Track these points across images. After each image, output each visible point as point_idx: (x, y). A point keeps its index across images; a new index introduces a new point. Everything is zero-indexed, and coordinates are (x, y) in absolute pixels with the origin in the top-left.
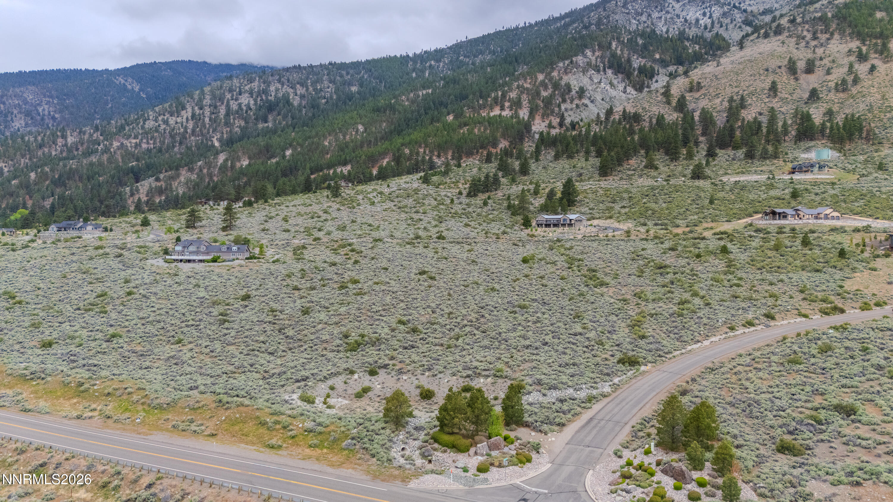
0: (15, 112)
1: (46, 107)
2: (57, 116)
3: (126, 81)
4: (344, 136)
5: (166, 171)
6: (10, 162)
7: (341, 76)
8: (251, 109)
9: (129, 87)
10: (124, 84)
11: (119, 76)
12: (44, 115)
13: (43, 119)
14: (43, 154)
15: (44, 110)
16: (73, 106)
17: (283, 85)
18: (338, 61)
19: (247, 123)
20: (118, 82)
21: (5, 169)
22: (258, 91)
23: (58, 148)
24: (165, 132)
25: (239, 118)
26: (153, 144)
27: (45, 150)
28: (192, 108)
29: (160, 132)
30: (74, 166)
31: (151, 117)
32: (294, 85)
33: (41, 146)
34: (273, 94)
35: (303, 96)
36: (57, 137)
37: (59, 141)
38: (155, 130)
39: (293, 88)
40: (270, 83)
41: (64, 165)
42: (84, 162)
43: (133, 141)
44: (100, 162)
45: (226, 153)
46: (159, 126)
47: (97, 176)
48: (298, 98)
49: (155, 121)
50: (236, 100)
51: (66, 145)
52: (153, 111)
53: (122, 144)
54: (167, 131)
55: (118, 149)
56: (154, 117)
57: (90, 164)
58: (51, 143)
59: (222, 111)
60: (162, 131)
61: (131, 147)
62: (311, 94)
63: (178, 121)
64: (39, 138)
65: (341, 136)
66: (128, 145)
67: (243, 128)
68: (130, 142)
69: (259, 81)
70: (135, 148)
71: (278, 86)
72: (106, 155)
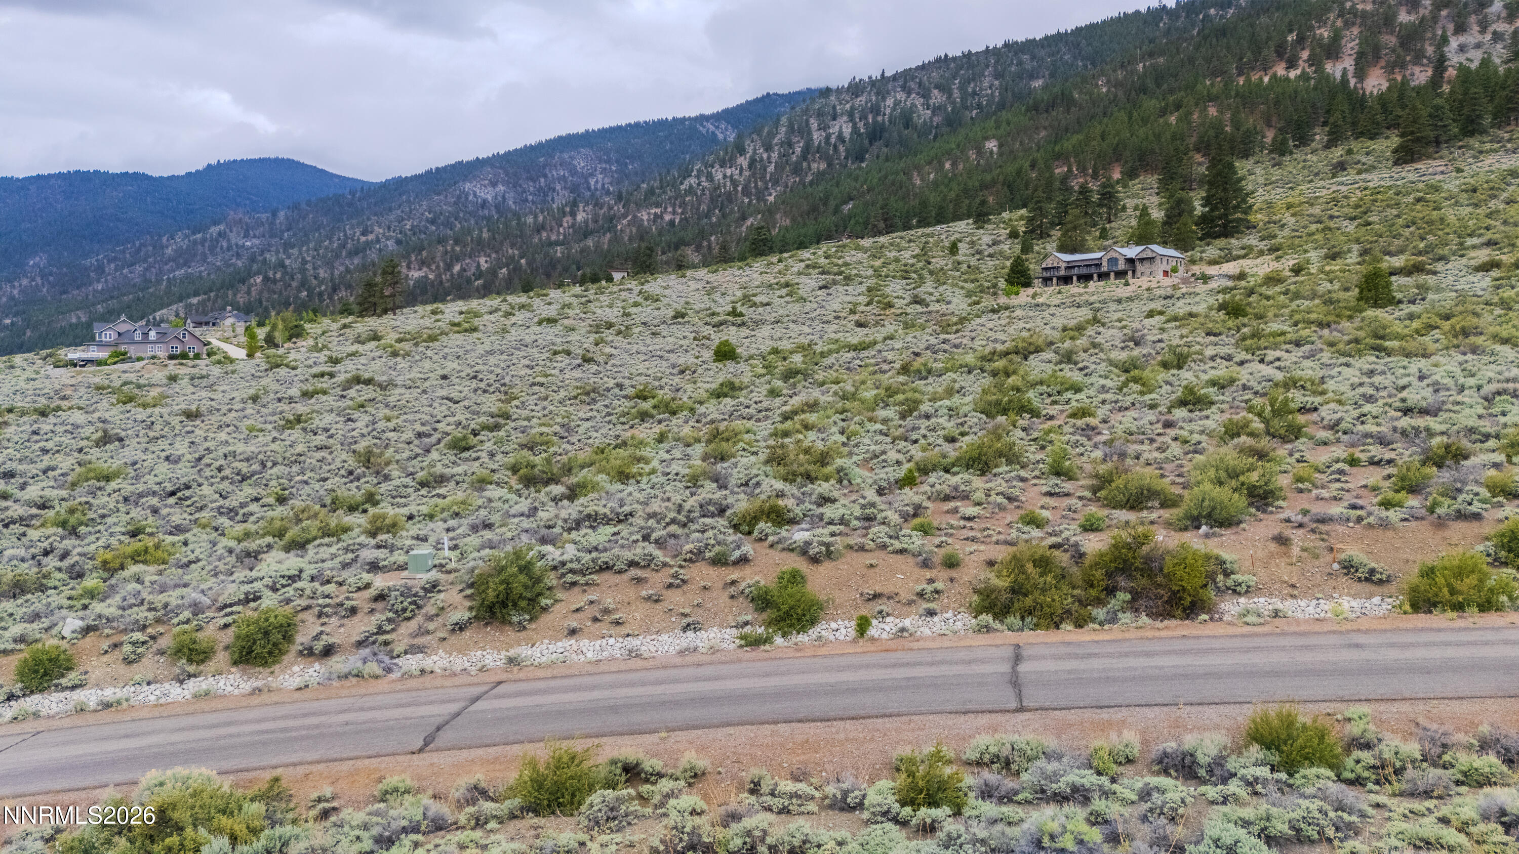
0: (558, 187)
1: (600, 176)
2: (612, 187)
3: (717, 127)
4: (954, 164)
5: (664, 253)
6: (494, 255)
7: (1020, 63)
8: (844, 142)
9: (721, 136)
10: (713, 133)
11: (707, 121)
12: (596, 189)
14: (540, 240)
15: (597, 182)
16: (636, 173)
17: (909, 93)
18: (1021, 38)
19: (830, 165)
20: (704, 131)
21: (484, 266)
22: (863, 110)
23: (561, 230)
24: (703, 194)
25: (820, 158)
26: (682, 213)
27: (544, 234)
28: (755, 150)
29: (696, 194)
30: (559, 255)
31: (695, 173)
32: (929, 90)
33: (539, 228)
34: (888, 111)
35: (939, 108)
36: (564, 214)
37: (565, 220)
38: (690, 191)
39: (926, 96)
40: (888, 93)
41: (547, 255)
42: (576, 248)
43: (653, 211)
44: (597, 246)
45: (759, 216)
46: (699, 184)
47: (574, 267)
48: (929, 112)
49: (698, 177)
50: (824, 129)
51: (573, 226)
52: (702, 163)
53: (635, 217)
54: (707, 192)
55: (629, 225)
56: (699, 171)
57: (582, 251)
58: (554, 224)
59: (798, 150)
60: (699, 192)
61: (648, 220)
62: (954, 103)
63: (728, 174)
64: (541, 218)
65: (947, 166)
66: (645, 217)
67: (820, 175)
68: (649, 214)
69: (869, 93)
70: (654, 221)
71: (901, 96)
72: (608, 235)
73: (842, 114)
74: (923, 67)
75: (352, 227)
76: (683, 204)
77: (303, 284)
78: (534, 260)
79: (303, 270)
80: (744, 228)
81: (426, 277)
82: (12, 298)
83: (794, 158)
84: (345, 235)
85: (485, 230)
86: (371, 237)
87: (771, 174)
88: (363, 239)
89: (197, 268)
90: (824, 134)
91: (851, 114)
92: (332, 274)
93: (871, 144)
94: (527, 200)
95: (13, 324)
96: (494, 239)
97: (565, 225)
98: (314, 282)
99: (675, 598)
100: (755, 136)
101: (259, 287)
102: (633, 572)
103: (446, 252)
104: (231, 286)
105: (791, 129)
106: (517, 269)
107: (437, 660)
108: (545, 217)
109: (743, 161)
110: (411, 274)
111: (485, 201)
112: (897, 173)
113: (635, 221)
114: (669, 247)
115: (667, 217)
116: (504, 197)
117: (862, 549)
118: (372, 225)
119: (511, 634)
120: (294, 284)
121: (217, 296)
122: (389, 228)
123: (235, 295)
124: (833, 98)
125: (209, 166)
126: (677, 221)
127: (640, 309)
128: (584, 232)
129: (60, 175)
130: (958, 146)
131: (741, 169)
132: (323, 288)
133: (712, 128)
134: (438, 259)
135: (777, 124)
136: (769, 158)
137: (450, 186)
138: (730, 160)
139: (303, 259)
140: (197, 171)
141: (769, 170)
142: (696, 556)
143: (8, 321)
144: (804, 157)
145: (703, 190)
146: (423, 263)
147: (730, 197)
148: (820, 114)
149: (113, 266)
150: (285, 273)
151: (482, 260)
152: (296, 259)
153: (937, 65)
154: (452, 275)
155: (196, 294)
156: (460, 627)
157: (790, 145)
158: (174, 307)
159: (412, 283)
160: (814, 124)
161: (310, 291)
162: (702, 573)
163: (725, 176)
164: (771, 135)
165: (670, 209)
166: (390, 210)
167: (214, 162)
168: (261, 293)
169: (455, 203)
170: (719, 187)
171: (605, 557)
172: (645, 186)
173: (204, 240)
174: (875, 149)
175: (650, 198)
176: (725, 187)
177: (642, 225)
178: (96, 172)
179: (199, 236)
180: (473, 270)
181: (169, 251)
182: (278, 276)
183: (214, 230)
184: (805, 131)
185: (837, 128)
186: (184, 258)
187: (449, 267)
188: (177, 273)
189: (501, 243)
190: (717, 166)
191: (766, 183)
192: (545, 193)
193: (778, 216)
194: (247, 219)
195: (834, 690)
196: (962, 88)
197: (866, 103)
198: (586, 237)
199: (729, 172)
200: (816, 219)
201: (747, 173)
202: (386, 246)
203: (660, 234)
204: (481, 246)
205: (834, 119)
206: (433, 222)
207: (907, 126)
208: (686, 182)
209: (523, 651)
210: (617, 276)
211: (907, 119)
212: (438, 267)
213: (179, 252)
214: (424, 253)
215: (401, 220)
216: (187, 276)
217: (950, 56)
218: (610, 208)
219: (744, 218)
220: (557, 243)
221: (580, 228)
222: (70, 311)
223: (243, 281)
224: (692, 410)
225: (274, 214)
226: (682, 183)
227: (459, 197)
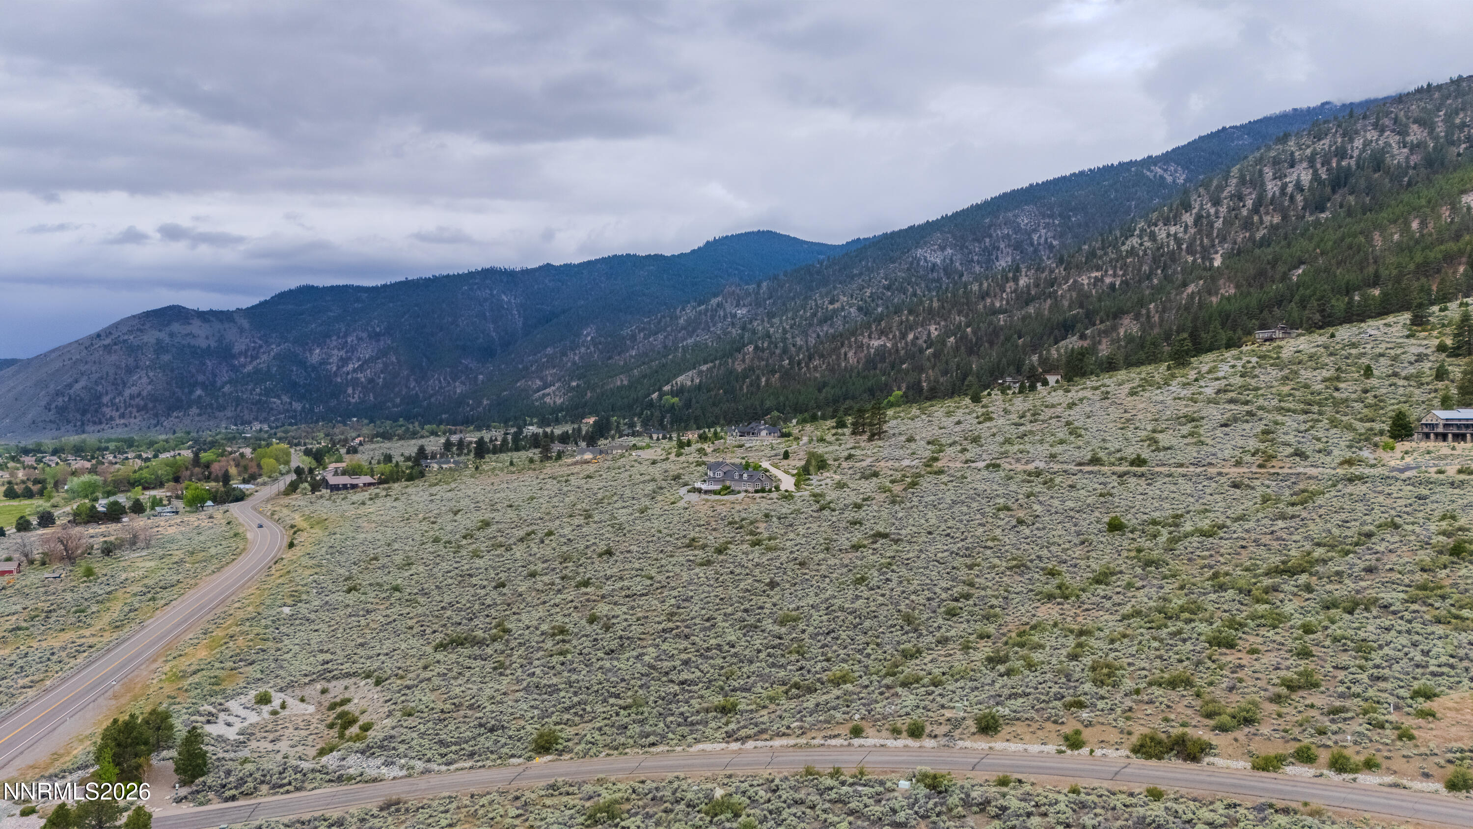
0: (1002, 246)
1: (1044, 232)
2: (1055, 243)
3: (1165, 170)
5: (1102, 322)
6: (943, 323)
8: (1302, 190)
9: (1169, 179)
10: (1161, 177)
11: (1155, 165)
12: (1039, 244)
13: (1036, 251)
14: (985, 307)
15: (1040, 237)
16: (1080, 225)
17: (1382, 131)
19: (1285, 217)
20: (1151, 176)
21: (935, 334)
22: (1325, 155)
23: (1004, 295)
24: (1145, 253)
25: (1274, 210)
26: (1123, 275)
27: (989, 301)
28: (1202, 205)
29: (1138, 255)
30: (1002, 323)
31: (1137, 232)
32: (1406, 126)
33: (983, 296)
34: (1356, 153)
35: (1418, 145)
36: (1008, 280)
37: (1008, 285)
38: (1132, 252)
39: (1403, 132)
40: (1357, 132)
41: (990, 323)
42: (1018, 315)
43: (1093, 275)
44: (1039, 314)
45: (1201, 282)
46: (1141, 245)
47: (1016, 336)
48: (1406, 150)
49: (1140, 237)
50: (1280, 178)
51: (1015, 291)
52: (1146, 221)
53: (1075, 281)
54: (1149, 252)
55: (1069, 290)
56: (1142, 230)
57: (1024, 318)
58: (997, 290)
59: (1249, 203)
60: (1141, 253)
61: (1088, 284)
62: (1436, 138)
63: (1172, 233)
64: (985, 285)
65: (1415, 225)
66: (1086, 282)
67: (1274, 228)
68: (1089, 278)
69: (1334, 135)
70: (1095, 285)
71: (1372, 135)
72: (1049, 302)
73: (1301, 161)
74: (1400, 99)
75: (822, 297)
76: (1124, 267)
77: (785, 351)
78: (979, 328)
79: (784, 340)
80: (1185, 295)
81: (885, 346)
82: (574, 363)
83: (1245, 212)
84: (816, 305)
85: (935, 299)
86: (837, 305)
87: (1219, 230)
88: (831, 307)
89: (703, 337)
90: (1279, 183)
91: (1311, 161)
92: (807, 341)
93: (1334, 191)
94: (972, 261)
95: (578, 386)
96: (943, 307)
97: (1008, 290)
98: (793, 349)
99: (1040, 733)
100: (1201, 190)
101: (751, 356)
102: (1027, 722)
103: (902, 323)
104: (731, 355)
105: (1242, 181)
106: (964, 337)
107: (968, 744)
108: (989, 285)
109: (1188, 218)
110: (872, 343)
111: (934, 265)
112: (1355, 236)
113: (1076, 286)
114: (1108, 316)
115: (1108, 280)
116: (951, 260)
117: (1103, 724)
118: (838, 295)
119: (989, 738)
120: (778, 351)
121: (720, 364)
122: (852, 296)
123: (733, 363)
124: (1291, 143)
125: (708, 242)
126: (1118, 283)
127: (1065, 447)
128: (1025, 299)
129: (603, 259)
130: (1429, 202)
131: (1186, 226)
132: (801, 356)
133: (1159, 171)
134: (894, 328)
135: (1226, 178)
136: (1217, 212)
137: (904, 253)
138: (1175, 217)
139: (784, 329)
140: (699, 248)
141: (1216, 225)
142: (1048, 719)
143: (574, 384)
144: (1256, 210)
145: (1145, 251)
146: (882, 333)
147: (1173, 257)
148: (1276, 162)
149: (642, 335)
150: (771, 343)
151: (932, 328)
152: (778, 328)
153: (1418, 96)
154: (906, 343)
155: (705, 362)
156: (974, 734)
157: (1241, 198)
158: (690, 373)
159: (872, 351)
160: (1269, 173)
161: (791, 359)
162: (1049, 725)
163: (1168, 235)
164: (1220, 188)
165: (1110, 272)
166: (852, 277)
167: (711, 239)
168: (752, 360)
169: (908, 269)
170: (1162, 247)
171: (1018, 715)
172: (1086, 247)
173: (707, 310)
174: (1338, 197)
175: (1091, 261)
176: (1168, 246)
177: (1082, 289)
178: (628, 255)
179: (703, 307)
180: (925, 337)
181: (681, 321)
182: (765, 345)
183: (714, 301)
184: (1258, 183)
185: (1295, 176)
186: (692, 327)
187: (904, 336)
188: (689, 341)
189: (950, 312)
190: (1161, 224)
191: (1213, 241)
192: (989, 255)
193: (1221, 282)
194: (738, 291)
195: (1073, 769)
196: (1449, 118)
197: (1330, 146)
198: (1027, 304)
199: (1173, 230)
200: (1262, 287)
201: (1192, 231)
202: (850, 313)
203: (1100, 299)
204: (932, 315)
205: (1292, 166)
206: (888, 288)
207: (1377, 169)
208: (1128, 242)
209: (992, 745)
210: (1052, 379)
211: (1377, 162)
212: (894, 337)
213: (689, 322)
214: (883, 324)
215: (861, 288)
216: (696, 344)
217: (1435, 84)
218: (1052, 271)
219: (1185, 285)
220: (1002, 311)
221: (1022, 292)
222: (616, 375)
223: (739, 350)
224: (1078, 596)
225: (759, 286)
226: (1123, 244)
227: (912, 263)
